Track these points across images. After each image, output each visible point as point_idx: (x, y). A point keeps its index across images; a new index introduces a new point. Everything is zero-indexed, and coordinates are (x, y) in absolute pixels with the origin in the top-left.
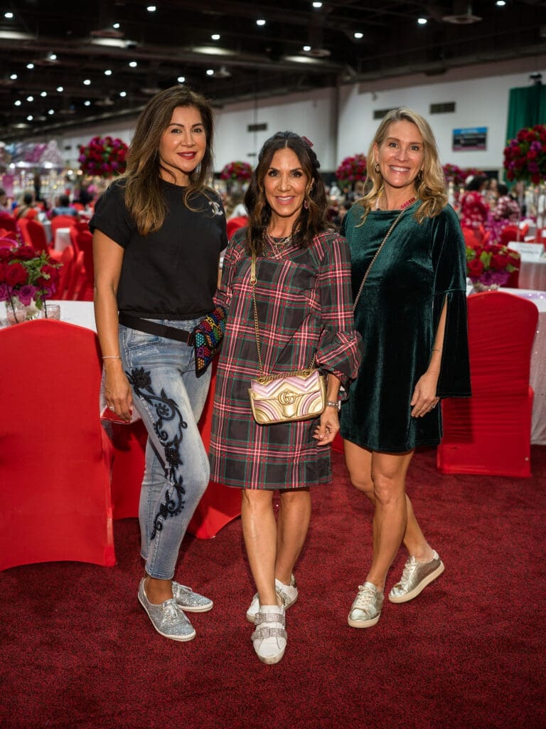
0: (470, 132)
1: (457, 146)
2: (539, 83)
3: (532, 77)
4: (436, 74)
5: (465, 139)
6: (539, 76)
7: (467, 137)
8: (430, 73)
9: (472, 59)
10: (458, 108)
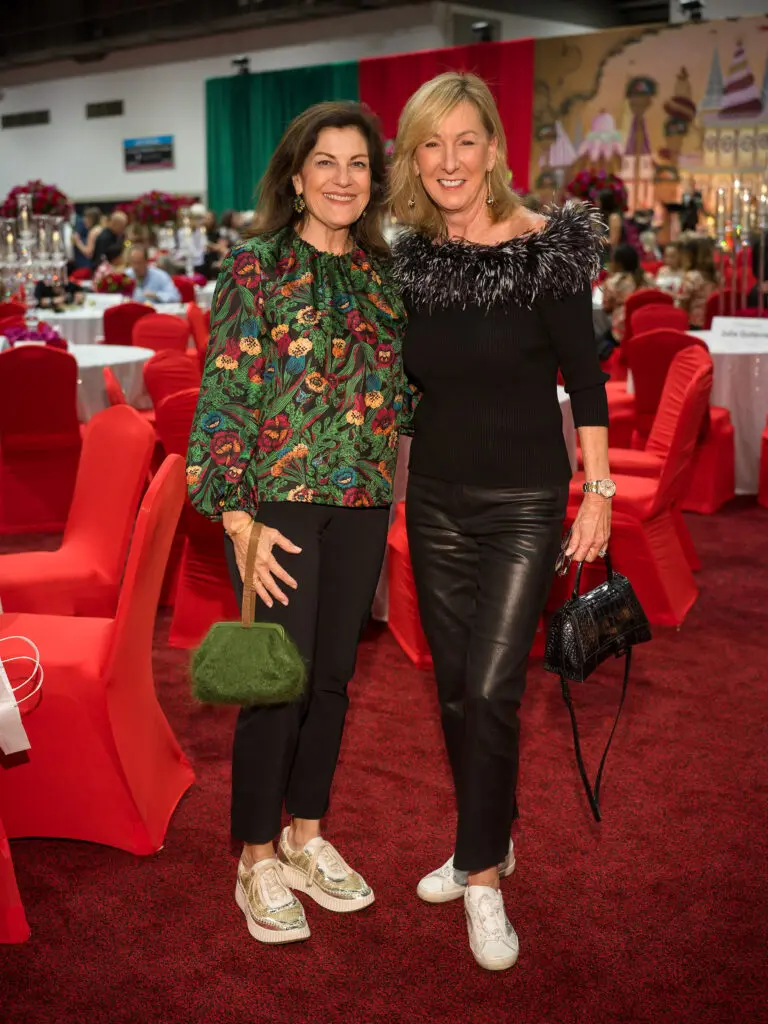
0: (148, 143)
1: (132, 164)
2: (245, 72)
3: (237, 62)
4: (90, 60)
5: (143, 154)
6: (245, 61)
7: (144, 151)
8: (82, 59)
9: (143, 37)
10: (128, 107)
